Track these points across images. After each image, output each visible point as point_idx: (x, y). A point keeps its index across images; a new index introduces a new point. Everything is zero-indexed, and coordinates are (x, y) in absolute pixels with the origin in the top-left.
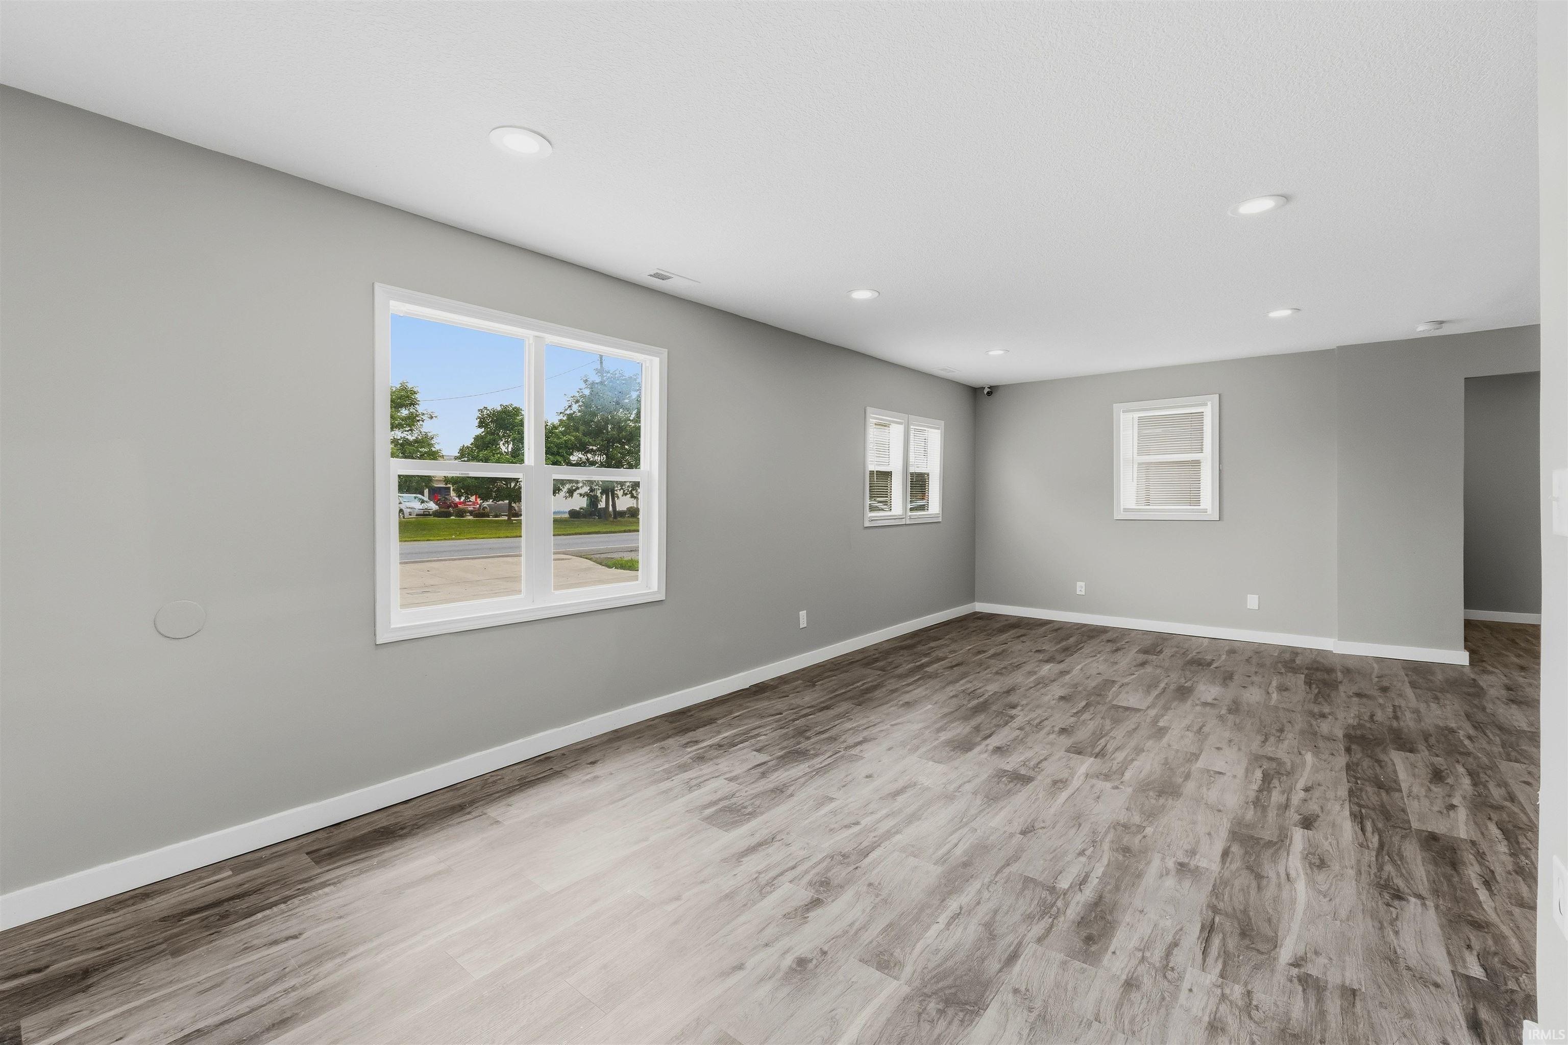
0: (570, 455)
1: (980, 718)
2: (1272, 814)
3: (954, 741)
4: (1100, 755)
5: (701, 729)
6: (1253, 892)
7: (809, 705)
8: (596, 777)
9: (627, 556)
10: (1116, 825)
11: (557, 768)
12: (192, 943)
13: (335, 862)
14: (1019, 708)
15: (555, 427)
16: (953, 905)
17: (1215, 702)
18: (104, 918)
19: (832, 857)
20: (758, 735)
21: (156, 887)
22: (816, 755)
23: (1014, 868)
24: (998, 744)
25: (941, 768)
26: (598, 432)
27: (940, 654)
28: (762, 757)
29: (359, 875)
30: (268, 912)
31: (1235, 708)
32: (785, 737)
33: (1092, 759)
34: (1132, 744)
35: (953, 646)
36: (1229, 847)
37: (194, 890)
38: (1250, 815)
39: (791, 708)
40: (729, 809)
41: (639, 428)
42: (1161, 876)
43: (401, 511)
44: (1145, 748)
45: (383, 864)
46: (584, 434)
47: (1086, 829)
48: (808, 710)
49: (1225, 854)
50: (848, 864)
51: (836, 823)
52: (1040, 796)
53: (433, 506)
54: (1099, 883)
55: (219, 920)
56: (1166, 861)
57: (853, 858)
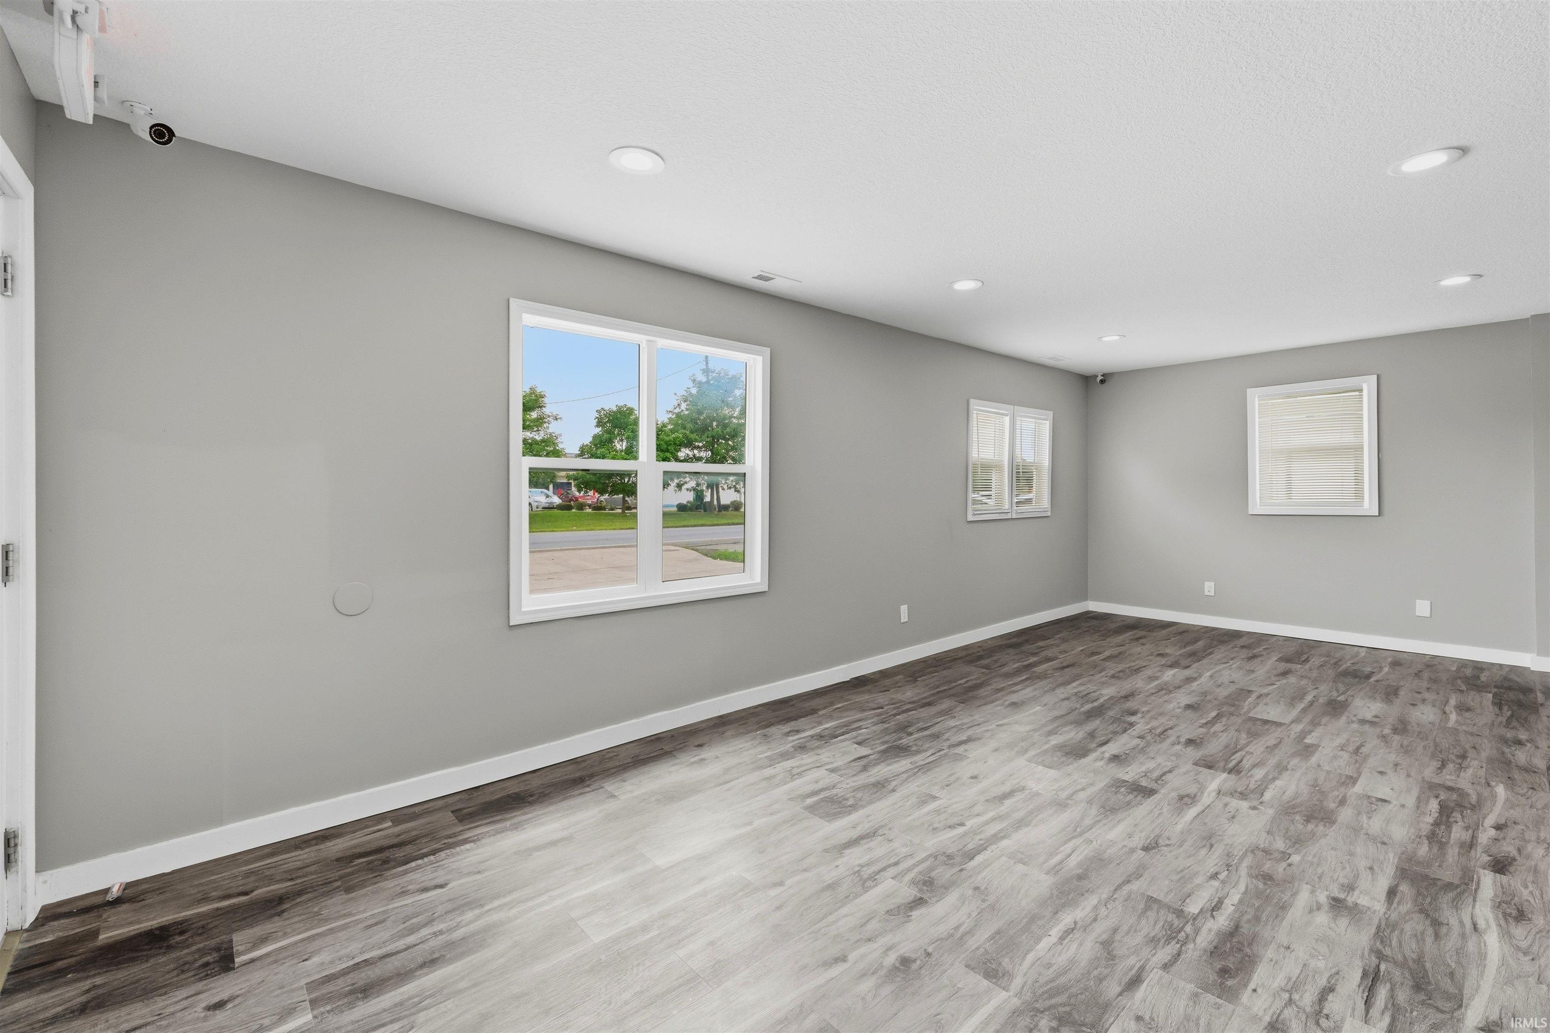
0: (678, 452)
1: (1096, 723)
2: (1452, 853)
3: (1065, 746)
4: (1235, 770)
5: (803, 719)
6: (1429, 940)
7: (910, 700)
8: (702, 760)
9: (731, 549)
10: (1254, 850)
11: (667, 748)
12: (361, 883)
13: (474, 822)
14: (1139, 715)
15: (664, 426)
16: (1067, 919)
17: (1376, 720)
18: (293, 854)
19: (936, 857)
20: (859, 728)
21: (333, 831)
22: (918, 752)
23: (1135, 886)
24: (1115, 752)
25: (1052, 773)
26: (704, 429)
27: (1049, 653)
28: (864, 751)
29: (494, 835)
30: (420, 862)
31: (1402, 727)
32: (886, 731)
33: (1225, 775)
34: (1273, 761)
35: (1064, 646)
36: (1397, 886)
37: (362, 837)
38: (1423, 850)
39: (893, 701)
40: (831, 800)
41: (744, 424)
42: (1311, 911)
43: (530, 504)
44: (1289, 767)
45: (516, 827)
46: (692, 432)
47: (1219, 850)
48: (911, 706)
49: (1392, 893)
50: (953, 865)
51: (940, 822)
52: (1165, 810)
53: (556, 500)
54: (1235, 911)
55: (381, 864)
56: (1317, 893)
57: (958, 859)
